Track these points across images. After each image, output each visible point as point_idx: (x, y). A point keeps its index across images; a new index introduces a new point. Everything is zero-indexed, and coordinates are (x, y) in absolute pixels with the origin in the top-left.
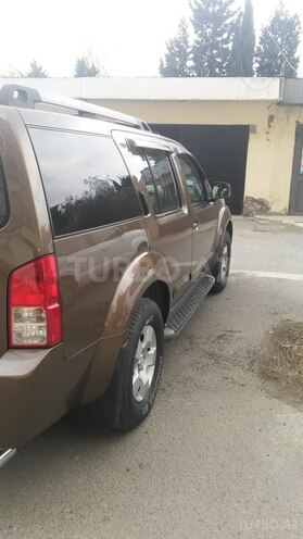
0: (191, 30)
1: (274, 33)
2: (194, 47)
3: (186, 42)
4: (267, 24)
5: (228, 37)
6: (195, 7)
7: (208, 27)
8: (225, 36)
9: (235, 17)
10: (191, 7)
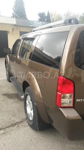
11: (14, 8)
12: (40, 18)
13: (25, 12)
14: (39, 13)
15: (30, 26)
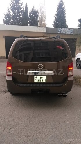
0: (11, 11)
1: (32, 14)
2: (12, 16)
3: (10, 14)
4: (30, 12)
5: (21, 14)
6: (12, 5)
7: (16, 11)
8: (20, 14)
9: (22, 9)
10: (11, 5)
11: (56, 17)
12: (79, 24)
13: (65, 19)
14: (79, 19)
15: (58, 33)
